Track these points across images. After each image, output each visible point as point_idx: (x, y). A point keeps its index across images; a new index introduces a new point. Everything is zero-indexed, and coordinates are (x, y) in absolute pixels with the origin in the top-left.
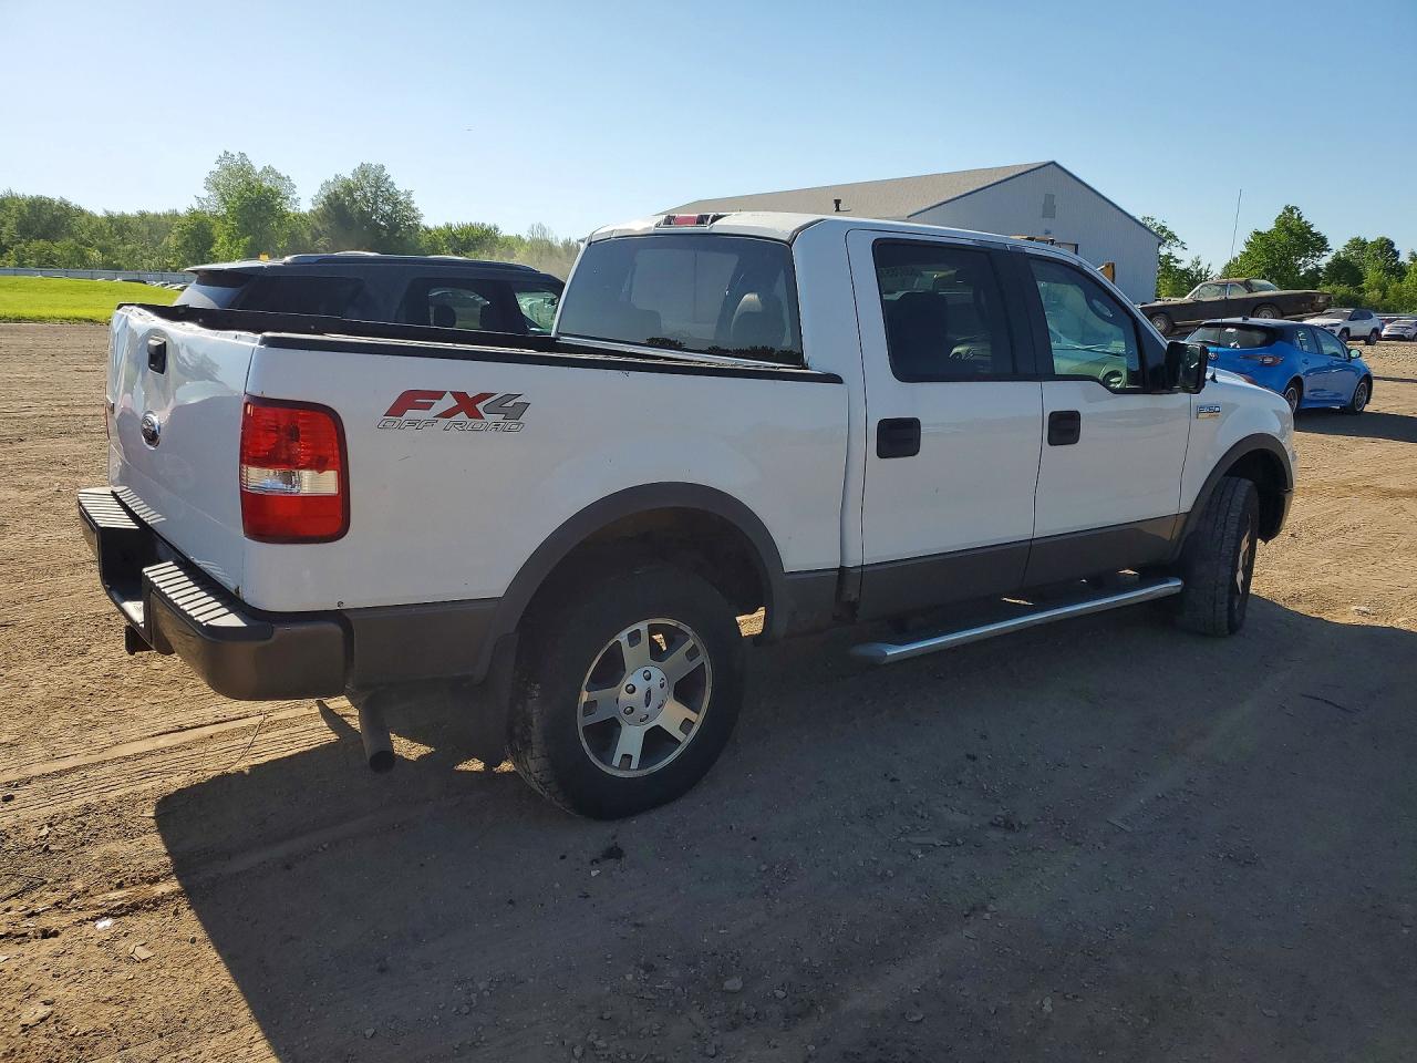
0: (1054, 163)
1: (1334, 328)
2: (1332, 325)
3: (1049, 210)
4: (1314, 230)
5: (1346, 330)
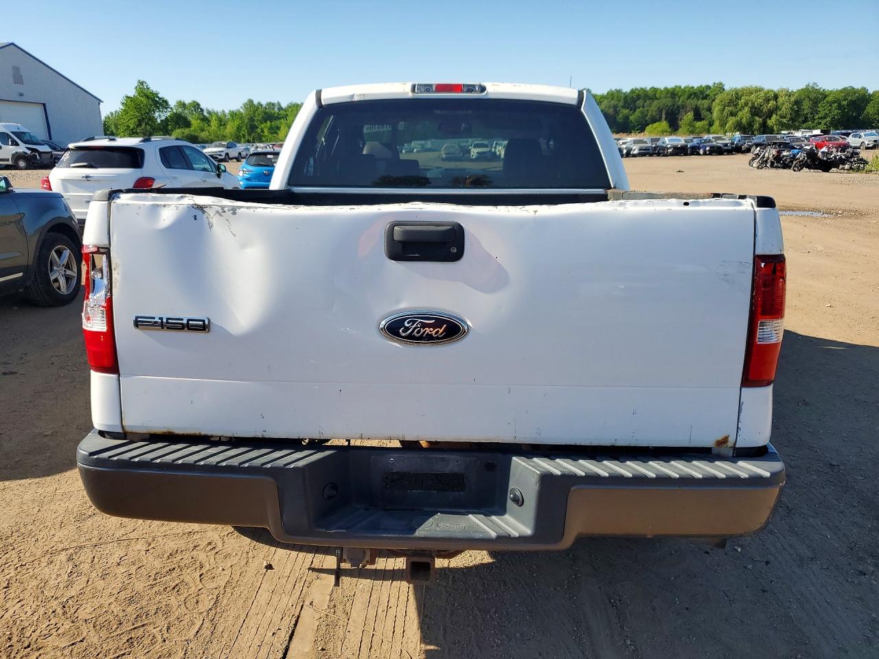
0: (13, 44)
1: (221, 153)
2: (220, 152)
3: (18, 79)
4: (160, 96)
5: (227, 154)
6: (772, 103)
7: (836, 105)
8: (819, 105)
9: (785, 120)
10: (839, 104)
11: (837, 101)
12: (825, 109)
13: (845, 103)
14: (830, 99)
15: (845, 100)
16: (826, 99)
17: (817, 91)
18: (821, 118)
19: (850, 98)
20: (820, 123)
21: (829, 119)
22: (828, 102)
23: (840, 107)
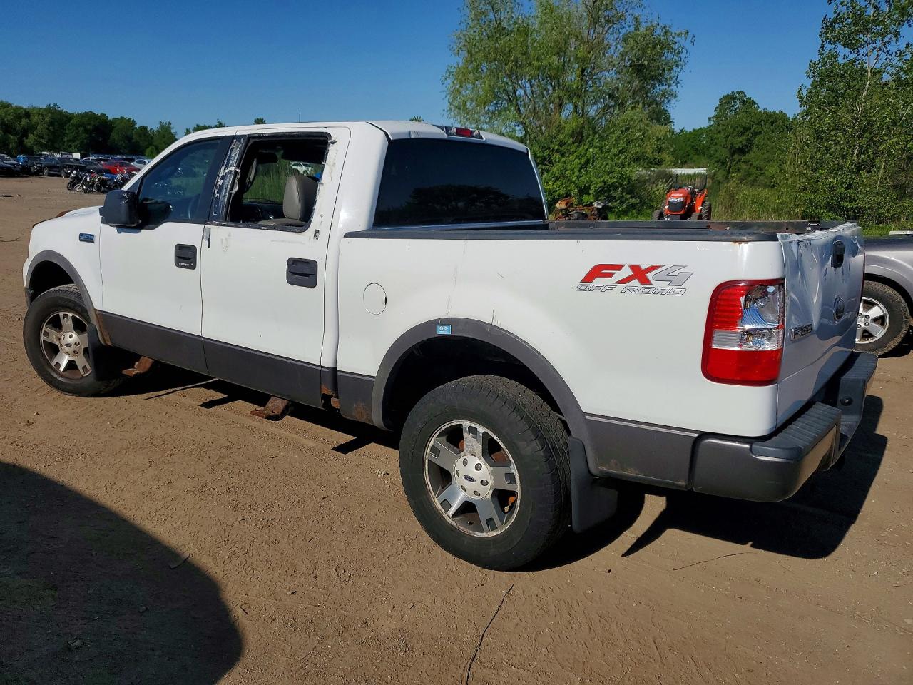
6: (24, 122)
7: (81, 129)
8: (66, 127)
9: (44, 141)
10: (85, 127)
11: (82, 125)
12: (72, 133)
13: (90, 127)
14: (74, 121)
15: (90, 124)
16: (72, 122)
17: (61, 113)
18: (69, 141)
19: (93, 123)
20: (70, 146)
21: (78, 142)
22: (73, 125)
23: (86, 131)
